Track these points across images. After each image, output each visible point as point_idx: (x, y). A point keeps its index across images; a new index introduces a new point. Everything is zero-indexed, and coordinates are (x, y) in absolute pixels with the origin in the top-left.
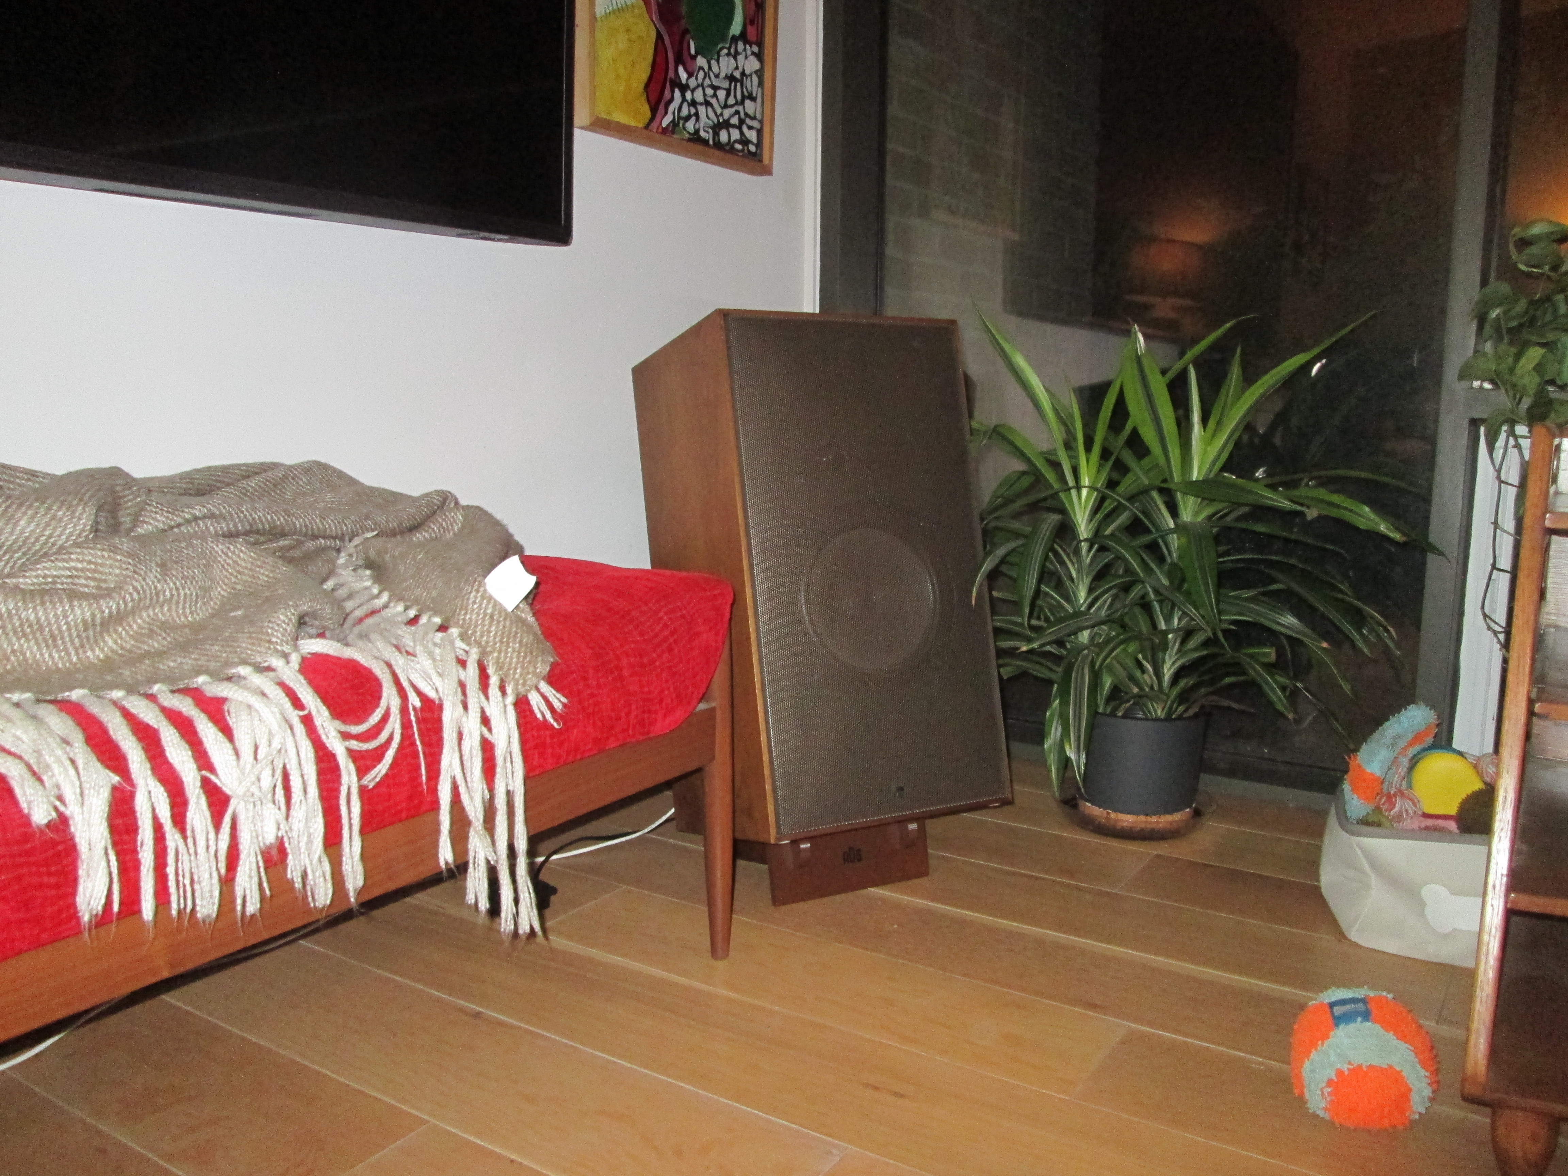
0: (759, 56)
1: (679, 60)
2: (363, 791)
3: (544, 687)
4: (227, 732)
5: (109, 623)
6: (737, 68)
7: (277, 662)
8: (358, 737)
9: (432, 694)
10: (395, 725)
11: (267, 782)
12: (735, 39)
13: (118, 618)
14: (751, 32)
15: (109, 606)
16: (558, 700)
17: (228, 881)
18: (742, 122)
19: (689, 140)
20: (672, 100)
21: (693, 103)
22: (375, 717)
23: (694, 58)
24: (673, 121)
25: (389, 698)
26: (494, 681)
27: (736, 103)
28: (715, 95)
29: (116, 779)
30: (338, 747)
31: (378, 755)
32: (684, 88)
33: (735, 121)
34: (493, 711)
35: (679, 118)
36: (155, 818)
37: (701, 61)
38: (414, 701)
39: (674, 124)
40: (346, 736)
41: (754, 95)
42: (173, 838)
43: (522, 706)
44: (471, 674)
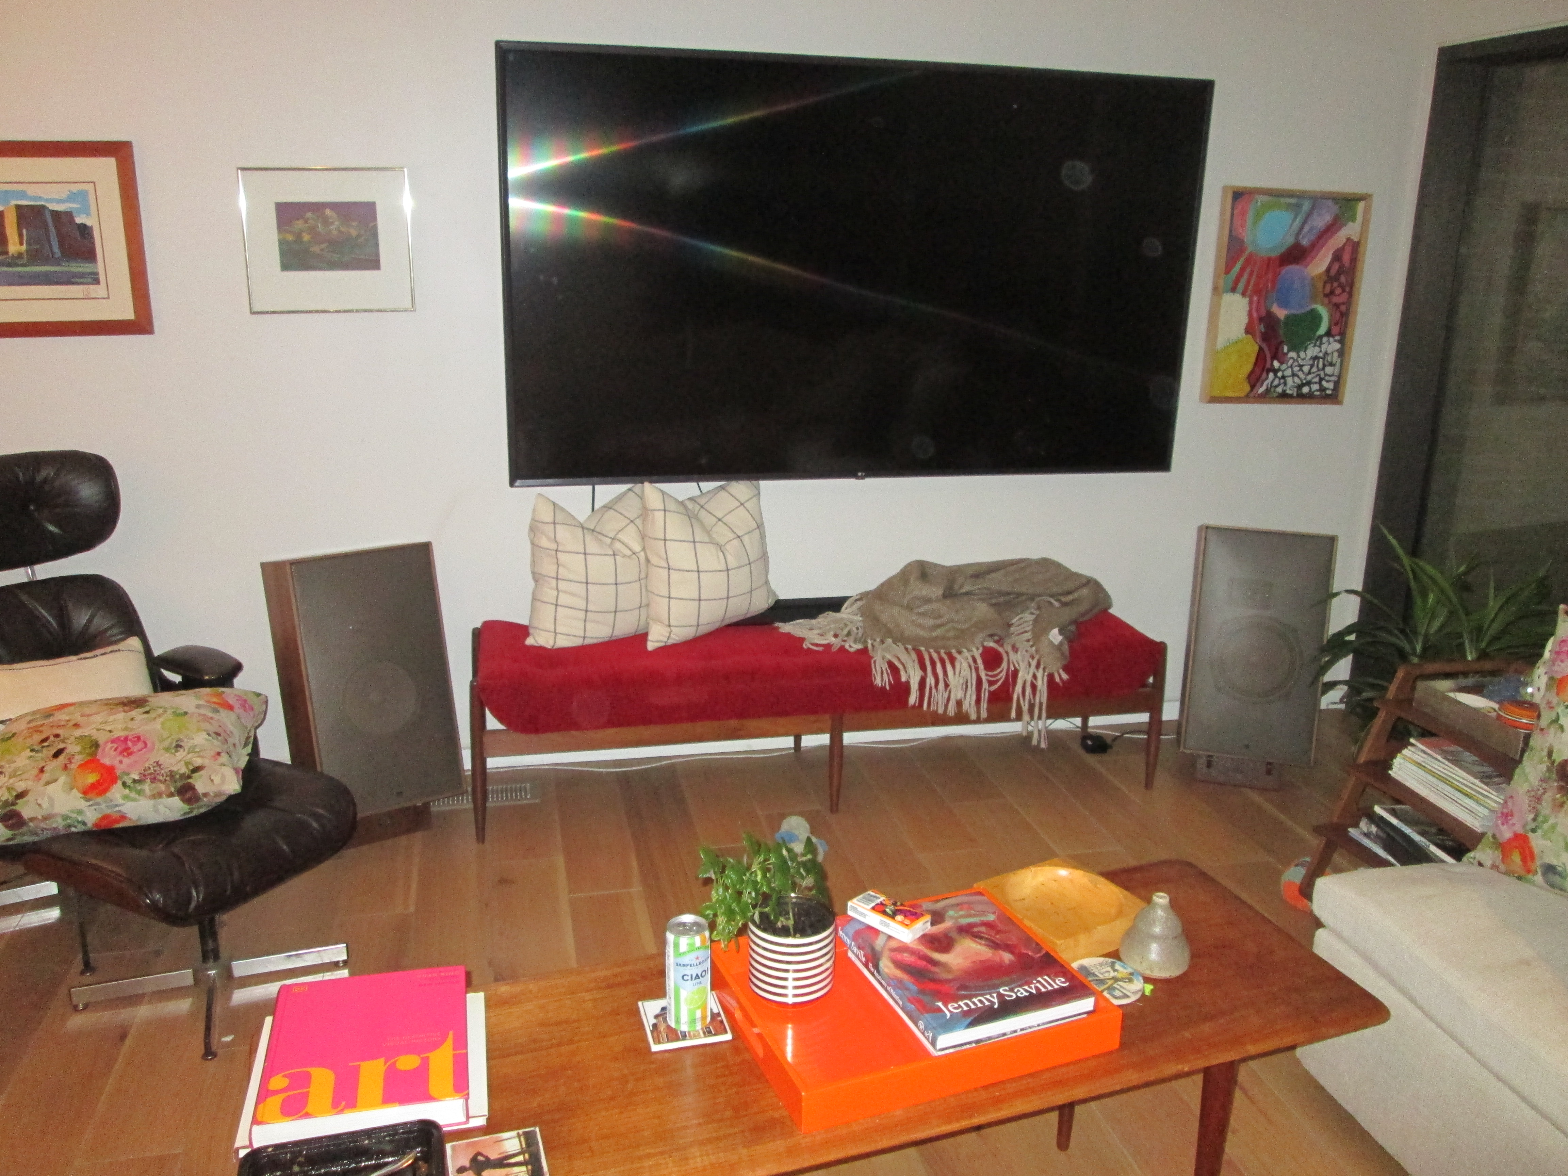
0: (1341, 342)
1: (1274, 357)
2: (989, 691)
3: (1061, 671)
4: (954, 667)
5: (939, 626)
6: (1321, 351)
7: (974, 649)
8: (991, 676)
9: (1018, 667)
10: (1004, 674)
11: (961, 681)
12: (1321, 337)
13: (942, 625)
14: (1335, 330)
15: (939, 622)
16: (1065, 676)
17: (946, 706)
18: (1321, 379)
19: (1277, 397)
20: (1267, 378)
21: (1283, 377)
22: (999, 670)
23: (1286, 354)
24: (1267, 389)
25: (1004, 665)
26: (1042, 666)
27: (1319, 370)
28: (1301, 370)
29: (923, 674)
30: (984, 678)
31: (996, 682)
32: (1275, 371)
33: (1317, 380)
34: (1039, 675)
35: (1271, 386)
36: (930, 684)
37: (1293, 354)
38: (1012, 668)
39: (1268, 391)
40: (987, 675)
41: (1334, 362)
42: (934, 691)
43: (1051, 677)
44: (1034, 663)
